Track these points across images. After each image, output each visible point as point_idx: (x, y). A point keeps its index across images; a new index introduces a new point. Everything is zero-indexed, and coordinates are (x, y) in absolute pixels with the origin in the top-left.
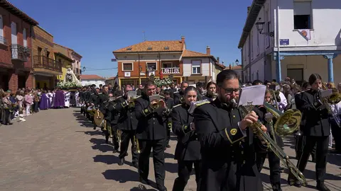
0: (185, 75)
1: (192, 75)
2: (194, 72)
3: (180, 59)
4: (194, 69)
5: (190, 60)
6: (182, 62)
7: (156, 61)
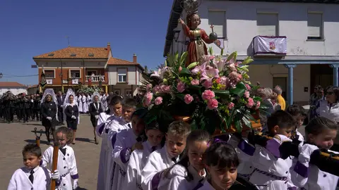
0: (111, 83)
1: (117, 83)
2: (120, 80)
3: (105, 67)
4: (120, 77)
6: (107, 70)
7: (80, 69)
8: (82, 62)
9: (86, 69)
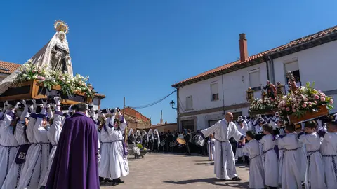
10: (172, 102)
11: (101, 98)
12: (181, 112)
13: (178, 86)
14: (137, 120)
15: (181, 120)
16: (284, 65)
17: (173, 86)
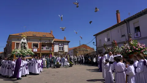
0: (55, 51)
1: (59, 51)
2: (60, 49)
3: (52, 42)
4: (60, 48)
5: (58, 43)
6: (53, 44)
7: (39, 43)
8: (40, 39)
9: (42, 43)
10: (94, 43)
11: (69, 42)
12: (98, 46)
13: (96, 35)
14: (88, 50)
15: (98, 50)
16: (134, 24)
17: (94, 36)
